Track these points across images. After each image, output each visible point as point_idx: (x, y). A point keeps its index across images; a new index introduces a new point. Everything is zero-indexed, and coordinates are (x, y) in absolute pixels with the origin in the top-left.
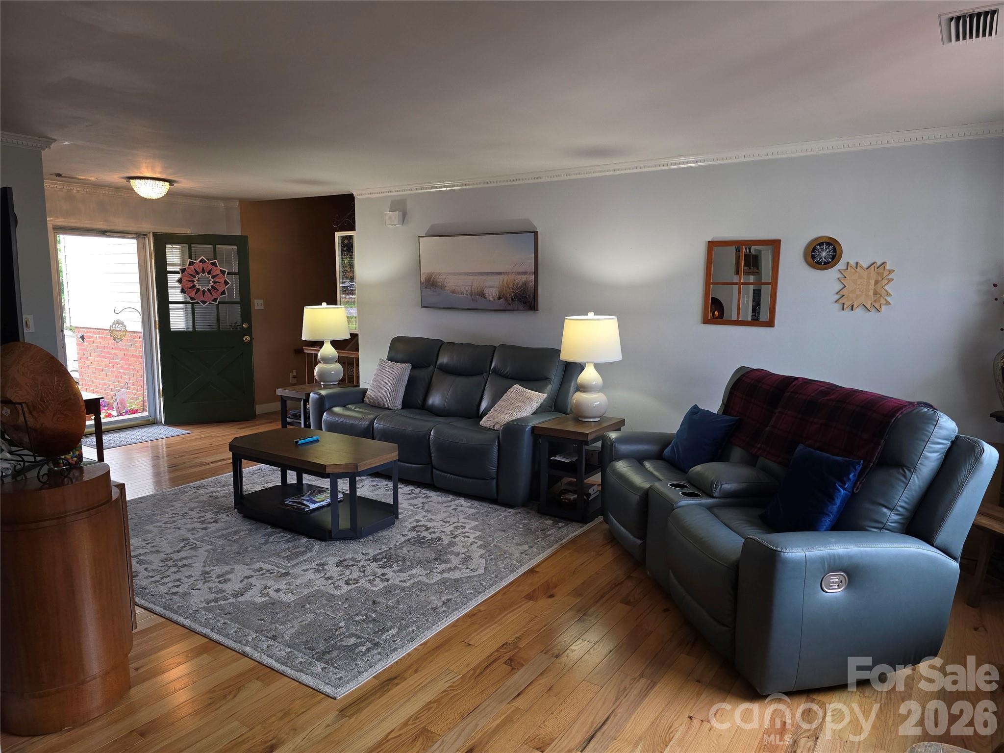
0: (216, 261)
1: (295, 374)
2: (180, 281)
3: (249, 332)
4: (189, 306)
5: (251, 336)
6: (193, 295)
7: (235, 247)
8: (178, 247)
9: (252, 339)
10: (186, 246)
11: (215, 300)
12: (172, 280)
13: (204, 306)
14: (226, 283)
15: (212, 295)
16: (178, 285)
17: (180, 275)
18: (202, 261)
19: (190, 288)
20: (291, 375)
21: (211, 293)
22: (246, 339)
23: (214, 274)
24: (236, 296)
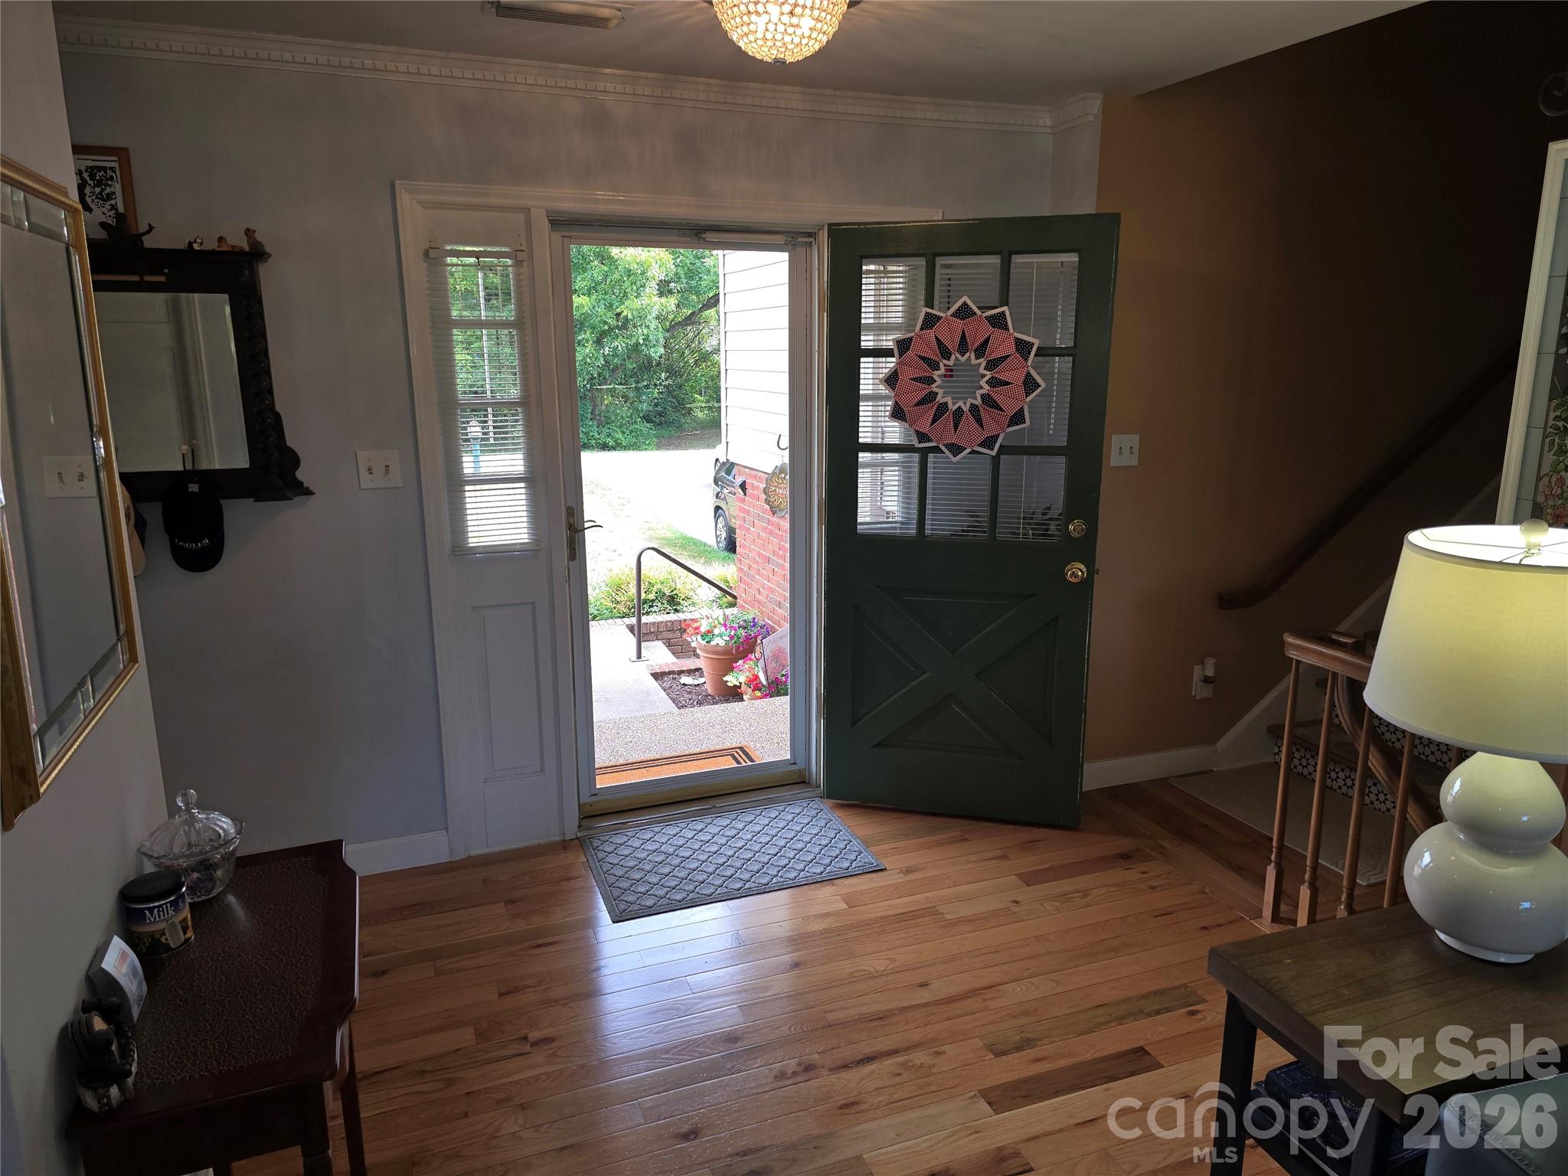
0: (1005, 309)
1: (1210, 672)
2: (892, 380)
3: (1085, 549)
4: (916, 457)
5: (1090, 565)
6: (925, 426)
7: (1073, 258)
8: (901, 268)
9: (1092, 571)
10: (922, 262)
11: (989, 443)
12: (870, 375)
13: (955, 460)
14: (1030, 385)
15: (982, 426)
16: (884, 390)
17: (893, 359)
18: (964, 312)
19: (918, 404)
20: (1197, 672)
21: (979, 421)
22: (1074, 575)
23: (994, 356)
24: (1056, 431)
